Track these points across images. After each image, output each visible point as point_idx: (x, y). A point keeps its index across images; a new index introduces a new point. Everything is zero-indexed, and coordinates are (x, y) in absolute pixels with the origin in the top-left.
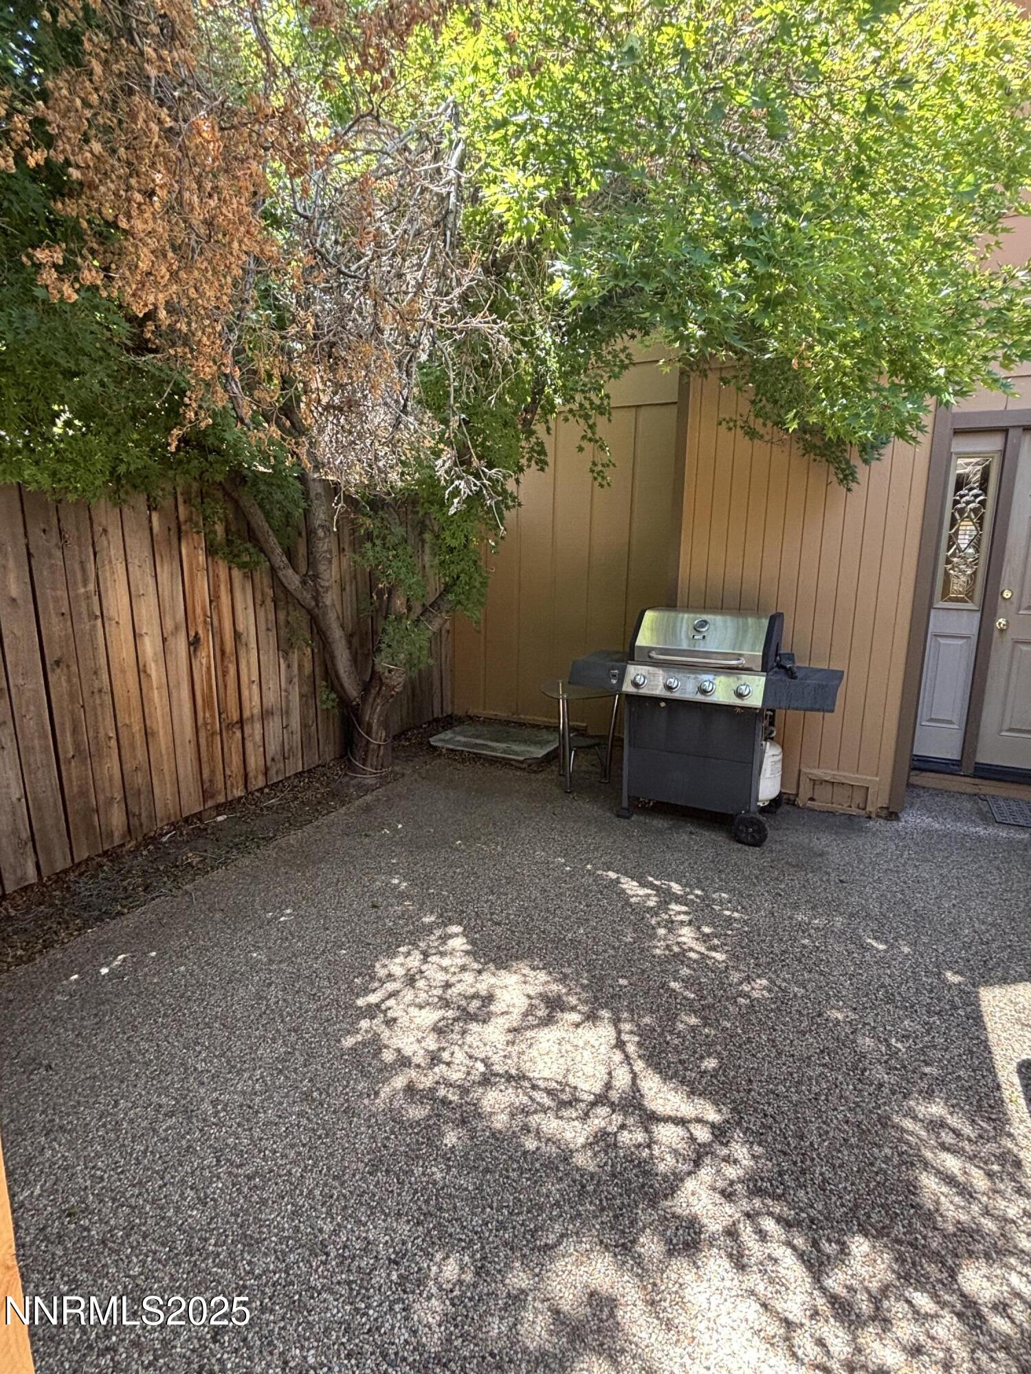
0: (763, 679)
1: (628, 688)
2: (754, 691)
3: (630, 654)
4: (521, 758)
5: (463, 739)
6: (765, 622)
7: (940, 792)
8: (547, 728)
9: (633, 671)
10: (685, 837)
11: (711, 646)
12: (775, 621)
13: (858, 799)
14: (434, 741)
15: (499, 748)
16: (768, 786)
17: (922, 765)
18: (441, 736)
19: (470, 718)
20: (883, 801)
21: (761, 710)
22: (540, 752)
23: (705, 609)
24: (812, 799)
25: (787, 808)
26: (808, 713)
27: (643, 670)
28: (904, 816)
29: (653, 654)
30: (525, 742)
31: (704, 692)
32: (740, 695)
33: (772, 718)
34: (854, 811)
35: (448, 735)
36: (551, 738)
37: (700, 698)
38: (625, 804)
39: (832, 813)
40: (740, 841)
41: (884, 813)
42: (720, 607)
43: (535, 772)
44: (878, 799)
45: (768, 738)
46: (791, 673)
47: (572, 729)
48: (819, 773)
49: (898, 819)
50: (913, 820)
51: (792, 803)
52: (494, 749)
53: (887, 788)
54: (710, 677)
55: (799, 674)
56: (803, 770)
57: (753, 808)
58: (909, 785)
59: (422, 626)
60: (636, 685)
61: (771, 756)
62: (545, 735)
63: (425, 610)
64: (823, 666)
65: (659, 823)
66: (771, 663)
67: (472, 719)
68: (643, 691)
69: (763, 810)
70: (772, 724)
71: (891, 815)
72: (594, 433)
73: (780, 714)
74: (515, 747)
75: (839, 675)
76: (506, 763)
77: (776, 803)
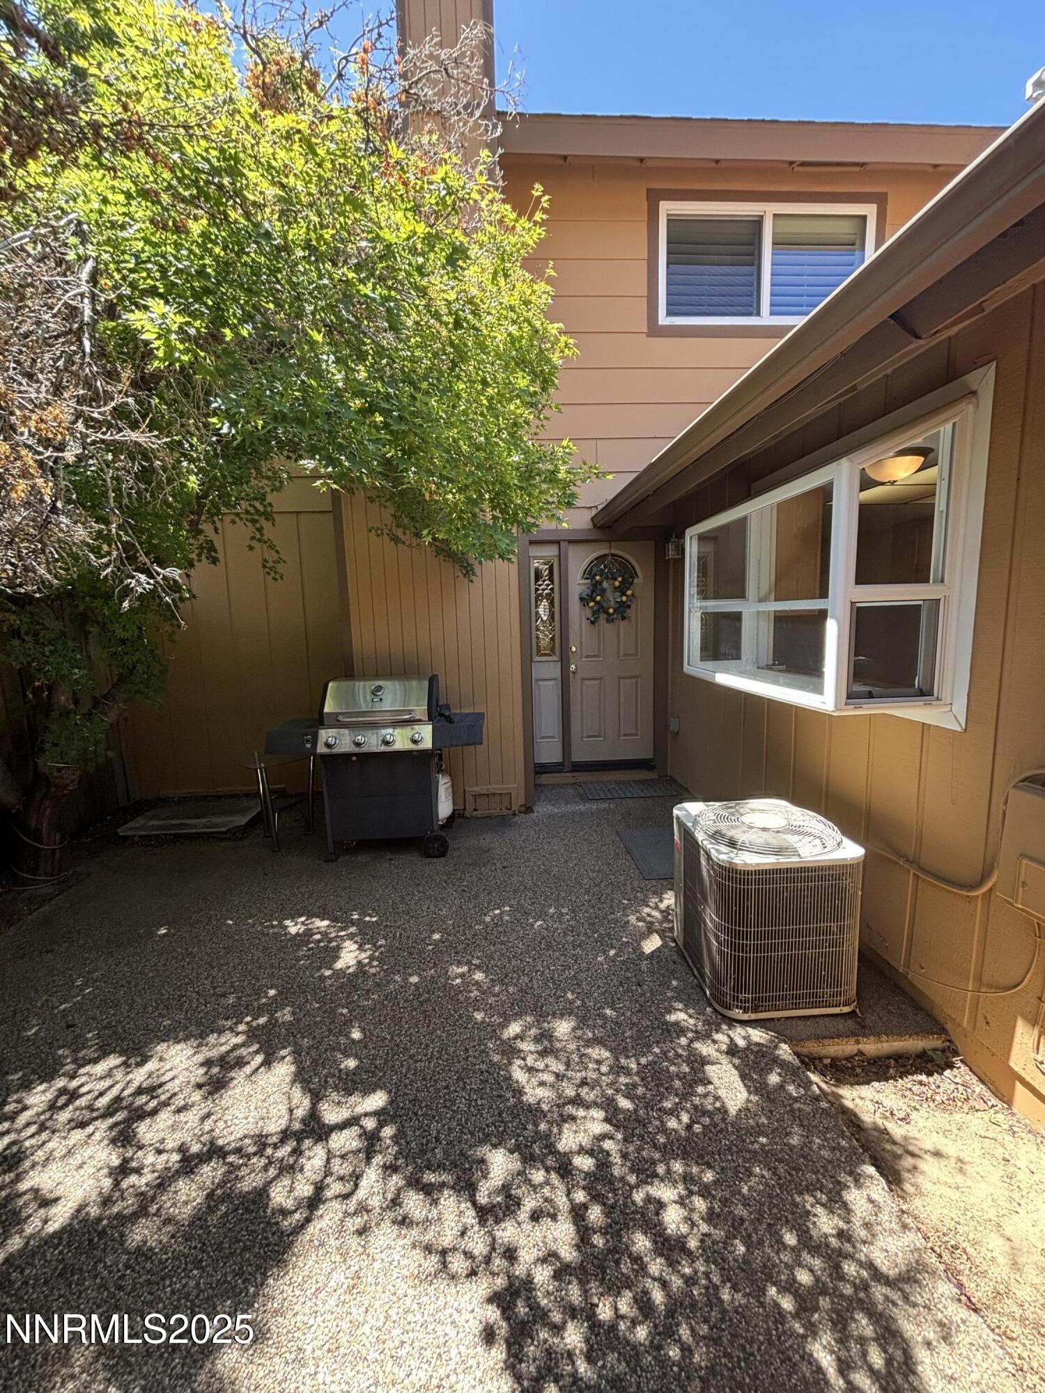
0: (430, 727)
1: (321, 749)
2: (425, 735)
3: (321, 721)
4: (224, 829)
5: (155, 823)
6: (427, 683)
7: (554, 786)
8: (247, 795)
9: (325, 735)
10: (387, 865)
11: (386, 706)
12: (433, 681)
13: (506, 803)
14: (122, 832)
15: (199, 824)
16: (444, 808)
17: (541, 769)
18: (132, 824)
19: (161, 800)
20: (522, 801)
21: (432, 750)
22: (243, 820)
23: (378, 676)
24: (475, 810)
25: (460, 820)
26: (466, 748)
27: (332, 732)
28: (536, 808)
29: (340, 718)
30: (225, 813)
31: (387, 743)
32: (415, 742)
33: (440, 755)
34: (505, 812)
35: (139, 822)
36: (252, 803)
37: (383, 748)
38: (331, 849)
39: (489, 817)
40: (429, 856)
41: (523, 809)
42: (390, 675)
43: (241, 839)
44: (518, 801)
45: (440, 771)
46: (449, 719)
47: (272, 792)
48: (477, 789)
49: (532, 811)
50: (543, 809)
51: (462, 816)
52: (195, 826)
53: (523, 791)
54: (390, 731)
55: (456, 719)
56: (468, 789)
57: (436, 828)
58: (536, 785)
59: (96, 719)
60: (328, 746)
61: (444, 786)
62: (245, 803)
63: (96, 703)
64: (470, 710)
65: (362, 858)
66: (435, 714)
67: (163, 801)
68: (335, 751)
69: (443, 827)
70: (440, 759)
71: (528, 809)
72: (262, 535)
73: (445, 751)
74: (216, 820)
75: (481, 716)
76: (210, 837)
77: (451, 819)
